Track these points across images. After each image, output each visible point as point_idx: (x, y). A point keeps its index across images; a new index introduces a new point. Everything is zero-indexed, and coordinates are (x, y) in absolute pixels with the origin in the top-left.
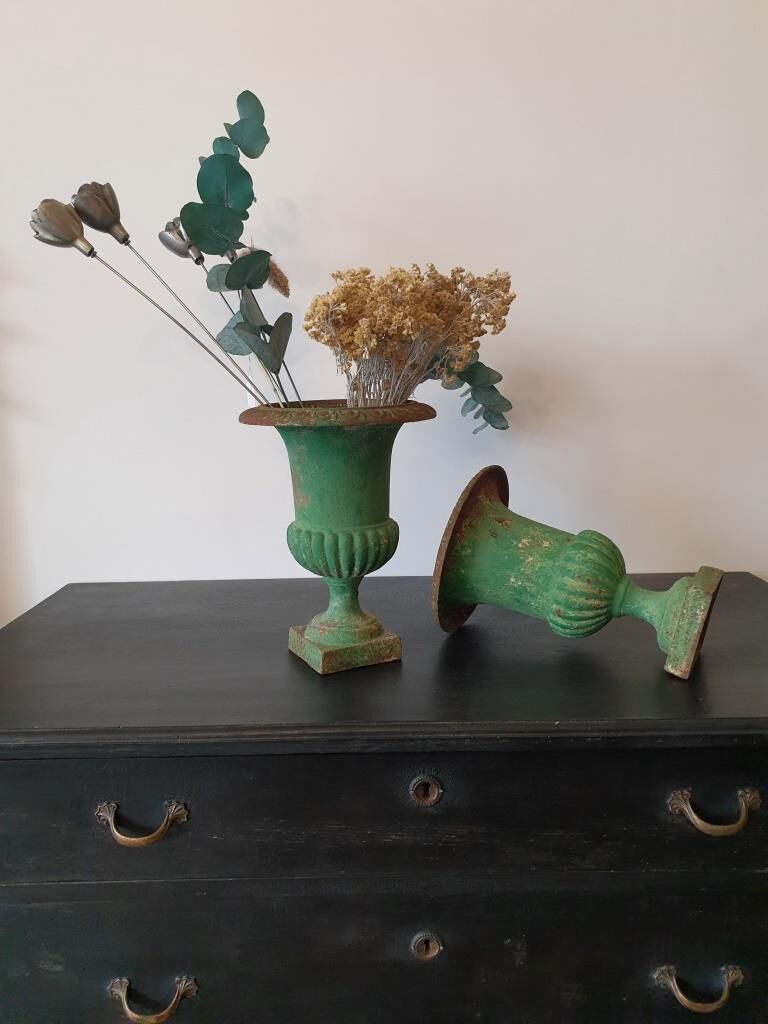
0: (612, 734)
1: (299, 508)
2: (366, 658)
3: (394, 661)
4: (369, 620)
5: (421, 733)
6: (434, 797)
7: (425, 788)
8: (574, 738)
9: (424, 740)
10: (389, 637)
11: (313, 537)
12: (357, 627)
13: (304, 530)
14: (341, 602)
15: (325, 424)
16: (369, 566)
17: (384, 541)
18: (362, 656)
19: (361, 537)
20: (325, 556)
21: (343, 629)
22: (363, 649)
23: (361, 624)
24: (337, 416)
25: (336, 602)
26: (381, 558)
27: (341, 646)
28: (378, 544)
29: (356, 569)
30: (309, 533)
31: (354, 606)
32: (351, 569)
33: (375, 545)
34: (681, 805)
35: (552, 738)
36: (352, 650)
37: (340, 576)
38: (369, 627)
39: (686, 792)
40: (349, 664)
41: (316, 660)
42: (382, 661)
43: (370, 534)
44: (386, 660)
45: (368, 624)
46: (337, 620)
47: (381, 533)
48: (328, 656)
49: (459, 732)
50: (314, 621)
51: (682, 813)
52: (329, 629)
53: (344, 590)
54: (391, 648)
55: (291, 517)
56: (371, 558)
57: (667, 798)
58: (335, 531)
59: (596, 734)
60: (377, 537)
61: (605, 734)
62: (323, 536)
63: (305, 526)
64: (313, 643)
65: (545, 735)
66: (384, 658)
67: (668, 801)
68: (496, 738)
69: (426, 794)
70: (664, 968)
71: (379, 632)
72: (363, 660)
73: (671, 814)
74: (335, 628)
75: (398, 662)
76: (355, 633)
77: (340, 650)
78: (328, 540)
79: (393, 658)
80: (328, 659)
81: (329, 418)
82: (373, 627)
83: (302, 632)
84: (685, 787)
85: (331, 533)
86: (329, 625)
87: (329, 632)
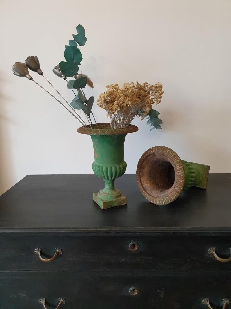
0: (191, 232)
1: (96, 159)
2: (116, 204)
3: (125, 205)
4: (117, 192)
5: (133, 230)
6: (136, 248)
7: (134, 246)
8: (179, 233)
9: (133, 232)
10: (123, 197)
11: (100, 168)
12: (113, 194)
13: (97, 165)
14: (109, 186)
15: (103, 134)
16: (117, 176)
17: (122, 169)
18: (115, 203)
19: (115, 168)
20: (103, 173)
21: (109, 195)
22: (115, 201)
23: (115, 193)
24: (107, 132)
25: (107, 187)
26: (121, 174)
27: (108, 200)
28: (120, 170)
29: (113, 177)
30: (99, 166)
31: (113, 188)
32: (112, 177)
33: (119, 170)
34: (212, 252)
35: (172, 233)
36: (112, 202)
37: (108, 179)
38: (117, 194)
39: (214, 248)
40: (111, 206)
41: (101, 205)
42: (121, 205)
43: (117, 167)
44: (122, 205)
46: (107, 192)
47: (121, 166)
48: (105, 204)
49: (144, 230)
50: (100, 192)
51: (213, 254)
52: (105, 195)
53: (109, 183)
54: (124, 200)
55: (93, 160)
56: (118, 174)
57: (208, 250)
58: (107, 166)
59: (186, 231)
60: (120, 168)
61: (189, 232)
62: (103, 167)
63: (97, 164)
64: (100, 199)
65: (170, 232)
67: (208, 251)
68: (155, 232)
69: (134, 247)
70: (206, 299)
71: (120, 196)
72: (115, 204)
73: (209, 255)
74: (107, 195)
75: (126, 205)
76: (113, 196)
77: (108, 202)
78: (104, 168)
81: (105, 132)
82: (119, 194)
83: (97, 195)
84: (213, 247)
85: (105, 166)
86: (105, 194)
87: (105, 196)
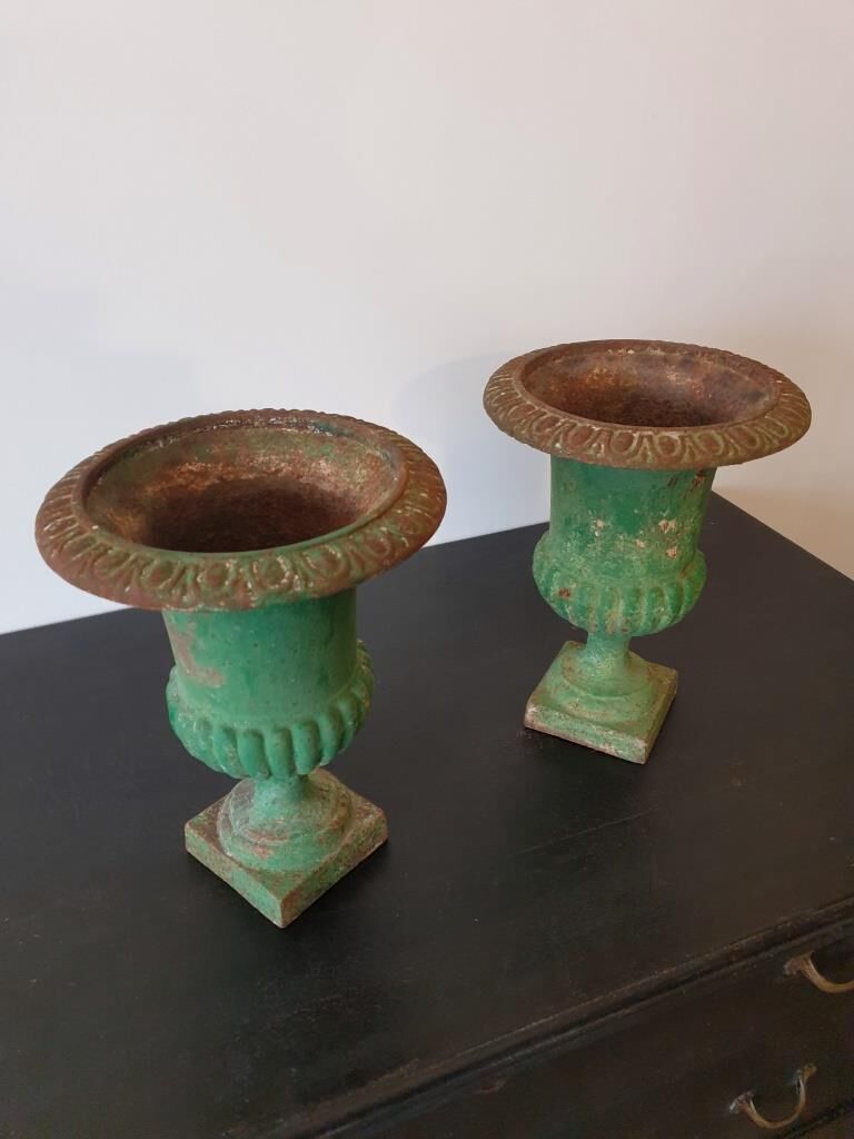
2: (341, 868)
3: (379, 848)
4: (333, 802)
10: (367, 816)
12: (319, 827)
17: (364, 707)
18: (336, 868)
19: (332, 722)
21: (299, 840)
22: (336, 860)
23: (324, 817)
30: (230, 733)
33: (352, 721)
38: (335, 818)
40: (319, 892)
41: (272, 908)
42: (362, 859)
43: (341, 704)
44: (369, 854)
45: (332, 814)
48: (290, 899)
54: (372, 833)
56: (347, 742)
58: (282, 725)
62: (258, 737)
64: (250, 871)
66: (365, 853)
71: (350, 812)
72: (338, 872)
74: (286, 842)
75: (384, 844)
76: (320, 842)
77: (305, 882)
78: (272, 742)
79: (377, 846)
80: (288, 904)
82: (340, 809)
83: (212, 837)
85: (276, 730)
86: (270, 836)
87: (276, 849)
